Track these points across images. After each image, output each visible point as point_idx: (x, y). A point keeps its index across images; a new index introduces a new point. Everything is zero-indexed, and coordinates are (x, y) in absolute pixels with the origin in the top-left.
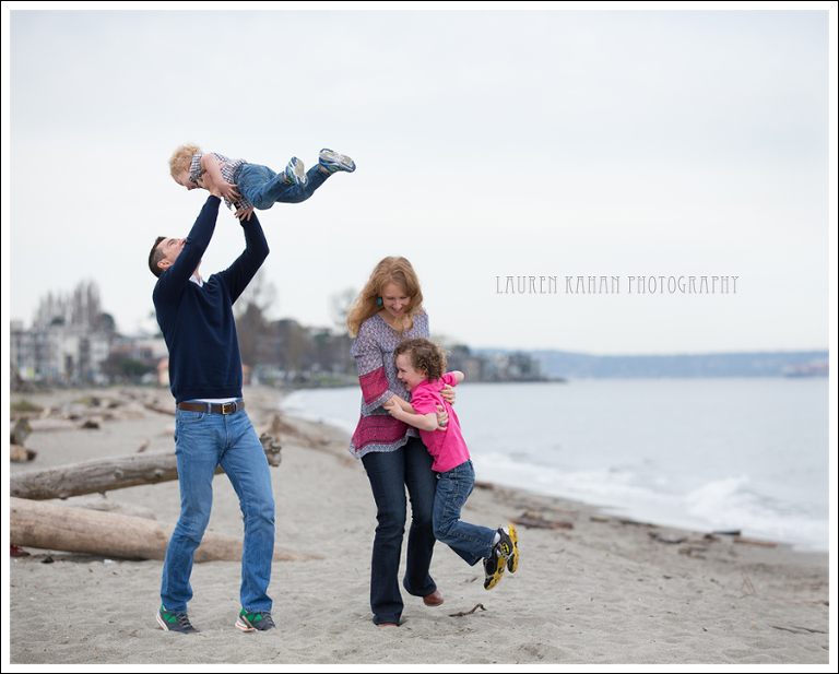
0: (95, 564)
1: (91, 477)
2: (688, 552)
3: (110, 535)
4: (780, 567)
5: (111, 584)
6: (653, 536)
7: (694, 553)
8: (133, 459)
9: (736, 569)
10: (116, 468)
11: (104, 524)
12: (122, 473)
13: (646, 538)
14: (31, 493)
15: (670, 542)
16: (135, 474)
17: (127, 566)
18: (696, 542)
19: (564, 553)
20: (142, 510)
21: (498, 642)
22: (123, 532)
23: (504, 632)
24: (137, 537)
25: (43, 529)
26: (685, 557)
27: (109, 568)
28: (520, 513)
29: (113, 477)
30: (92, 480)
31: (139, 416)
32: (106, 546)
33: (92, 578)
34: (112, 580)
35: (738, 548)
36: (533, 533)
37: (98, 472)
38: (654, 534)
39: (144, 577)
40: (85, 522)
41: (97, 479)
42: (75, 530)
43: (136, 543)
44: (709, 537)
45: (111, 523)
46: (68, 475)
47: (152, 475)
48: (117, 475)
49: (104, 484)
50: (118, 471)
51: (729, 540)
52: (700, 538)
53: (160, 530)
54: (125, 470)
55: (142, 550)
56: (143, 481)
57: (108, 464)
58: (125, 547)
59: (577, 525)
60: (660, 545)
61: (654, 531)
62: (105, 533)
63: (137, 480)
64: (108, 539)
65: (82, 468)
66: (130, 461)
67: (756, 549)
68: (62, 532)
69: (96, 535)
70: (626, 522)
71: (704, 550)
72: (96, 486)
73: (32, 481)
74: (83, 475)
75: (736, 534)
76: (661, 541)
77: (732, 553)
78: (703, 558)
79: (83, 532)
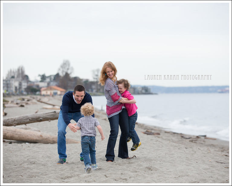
0: (23, 144)
1: (22, 120)
2: (192, 141)
3: (27, 136)
4: (217, 145)
5: (28, 150)
6: (182, 137)
7: (193, 141)
8: (34, 115)
9: (205, 146)
10: (29, 117)
11: (26, 133)
12: (31, 119)
13: (180, 137)
14: (6, 124)
15: (187, 138)
16: (34, 119)
17: (32, 145)
18: (194, 138)
19: (158, 142)
20: (36, 129)
21: (140, 166)
22: (31, 135)
23: (141, 163)
24: (35, 136)
25: (9, 134)
26: (191, 143)
27: (27, 145)
28: (145, 131)
29: (28, 120)
30: (23, 121)
31: (36, 103)
32: (26, 139)
33: (23, 148)
34: (28, 148)
35: (206, 140)
36: (149, 136)
37: (24, 119)
38: (182, 136)
39: (37, 148)
40: (21, 132)
41: (24, 121)
42: (18, 135)
43: (35, 138)
44: (198, 137)
45: (28, 133)
46: (16, 119)
47: (39, 119)
48: (30, 120)
49: (26, 122)
50: (30, 118)
51: (203, 138)
52: (195, 137)
53: (41, 135)
54: (31, 118)
55: (36, 140)
56: (37, 121)
57: (27, 116)
58: (32, 139)
59: (161, 134)
60: (184, 139)
61: (182, 135)
62: (26, 135)
63: (35, 121)
64: (27, 137)
65: (20, 118)
66: (33, 116)
67: (211, 140)
68: (14, 135)
69: (24, 136)
70: (174, 133)
71: (196, 141)
72: (24, 122)
73: (6, 121)
74: (20, 119)
75: (205, 136)
76: (184, 138)
77: (204, 141)
78: (196, 143)
79: (20, 135)
